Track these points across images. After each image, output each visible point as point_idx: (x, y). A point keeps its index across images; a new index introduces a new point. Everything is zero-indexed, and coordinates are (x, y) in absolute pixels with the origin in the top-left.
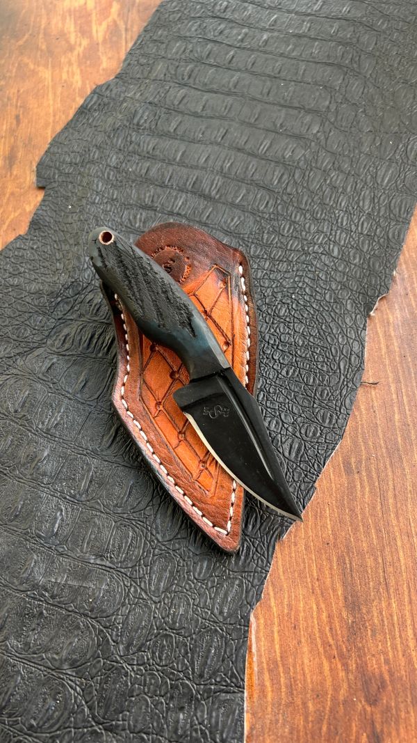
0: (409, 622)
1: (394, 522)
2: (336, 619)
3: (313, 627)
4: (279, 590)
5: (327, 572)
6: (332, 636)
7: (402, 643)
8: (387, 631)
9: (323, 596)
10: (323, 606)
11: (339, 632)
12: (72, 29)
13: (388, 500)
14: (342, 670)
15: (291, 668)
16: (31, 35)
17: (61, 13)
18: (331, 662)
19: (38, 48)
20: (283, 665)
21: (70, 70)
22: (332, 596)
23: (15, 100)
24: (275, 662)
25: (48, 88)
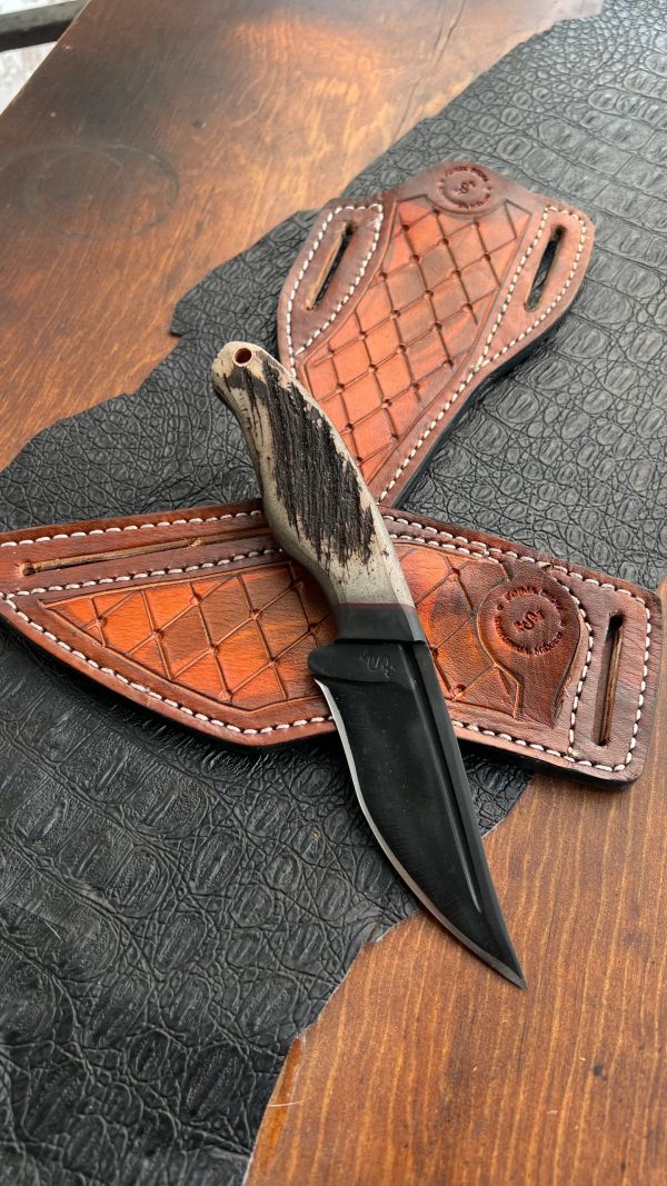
0: (536, 1130)
1: (560, 971)
2: (427, 1088)
3: (390, 1089)
4: (355, 1017)
5: (435, 1012)
6: (413, 1113)
7: (515, 1158)
8: (499, 1133)
9: (417, 1047)
10: (414, 1062)
11: (426, 1110)
12: (315, 125)
13: (560, 934)
14: (412, 1169)
15: (337, 1140)
16: (255, 117)
17: (308, 97)
18: (398, 1153)
19: (258, 138)
20: (326, 1132)
21: (295, 179)
22: (432, 1051)
23: (203, 202)
24: (315, 1124)
25: (255, 196)
